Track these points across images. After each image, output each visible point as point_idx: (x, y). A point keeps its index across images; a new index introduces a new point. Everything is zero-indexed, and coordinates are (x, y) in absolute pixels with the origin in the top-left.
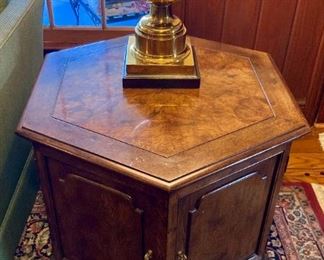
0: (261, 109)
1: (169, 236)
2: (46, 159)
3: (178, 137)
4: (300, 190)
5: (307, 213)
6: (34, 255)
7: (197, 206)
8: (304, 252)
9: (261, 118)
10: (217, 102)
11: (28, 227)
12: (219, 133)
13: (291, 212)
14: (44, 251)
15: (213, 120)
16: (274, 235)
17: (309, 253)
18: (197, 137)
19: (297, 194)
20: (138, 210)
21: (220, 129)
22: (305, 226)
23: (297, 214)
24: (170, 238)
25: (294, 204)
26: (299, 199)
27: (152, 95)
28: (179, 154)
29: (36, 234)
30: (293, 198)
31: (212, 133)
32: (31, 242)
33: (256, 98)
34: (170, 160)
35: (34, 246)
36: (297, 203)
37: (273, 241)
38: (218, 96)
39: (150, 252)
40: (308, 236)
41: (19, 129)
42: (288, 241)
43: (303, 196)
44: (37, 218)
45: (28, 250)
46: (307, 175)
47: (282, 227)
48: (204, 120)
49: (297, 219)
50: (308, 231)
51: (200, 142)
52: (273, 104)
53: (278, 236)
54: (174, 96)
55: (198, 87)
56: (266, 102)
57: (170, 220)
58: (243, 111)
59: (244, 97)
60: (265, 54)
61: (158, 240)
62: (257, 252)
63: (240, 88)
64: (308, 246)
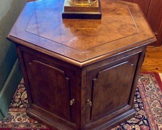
0: (132, 29)
1: (82, 91)
2: (22, 52)
3: (88, 42)
4: (153, 76)
5: (155, 87)
6: (20, 103)
7: (97, 77)
8: (153, 105)
9: (131, 34)
10: (110, 26)
11: (18, 90)
12: (109, 40)
13: (148, 86)
14: (25, 101)
15: (106, 34)
16: (138, 97)
17: (155, 106)
18: (98, 42)
19: (151, 78)
20: (67, 78)
21: (110, 38)
22: (154, 93)
23: (151, 87)
24: (83, 92)
25: (149, 83)
26: (152, 80)
27: (77, 22)
28: (87, 50)
29: (22, 93)
30: (149, 80)
31: (106, 40)
32: (19, 97)
33: (130, 24)
34: (83, 52)
35: (20, 99)
36: (151, 82)
37: (138, 99)
38: (110, 23)
39: (74, 100)
40: (155, 98)
41: (9, 36)
42: (145, 100)
43: (154, 79)
44: (22, 85)
45: (17, 100)
46: (157, 69)
47: (143, 93)
48: (102, 34)
49: (150, 89)
50: (156, 95)
51: (99, 44)
52: (138, 27)
53: (140, 97)
54: (88, 23)
55: (100, 18)
56: (135, 26)
57: (82, 83)
58: (123, 30)
59: (123, 24)
60: (136, 4)
61: (77, 94)
62: (129, 103)
63: (122, 20)
64: (155, 103)
